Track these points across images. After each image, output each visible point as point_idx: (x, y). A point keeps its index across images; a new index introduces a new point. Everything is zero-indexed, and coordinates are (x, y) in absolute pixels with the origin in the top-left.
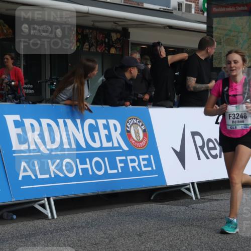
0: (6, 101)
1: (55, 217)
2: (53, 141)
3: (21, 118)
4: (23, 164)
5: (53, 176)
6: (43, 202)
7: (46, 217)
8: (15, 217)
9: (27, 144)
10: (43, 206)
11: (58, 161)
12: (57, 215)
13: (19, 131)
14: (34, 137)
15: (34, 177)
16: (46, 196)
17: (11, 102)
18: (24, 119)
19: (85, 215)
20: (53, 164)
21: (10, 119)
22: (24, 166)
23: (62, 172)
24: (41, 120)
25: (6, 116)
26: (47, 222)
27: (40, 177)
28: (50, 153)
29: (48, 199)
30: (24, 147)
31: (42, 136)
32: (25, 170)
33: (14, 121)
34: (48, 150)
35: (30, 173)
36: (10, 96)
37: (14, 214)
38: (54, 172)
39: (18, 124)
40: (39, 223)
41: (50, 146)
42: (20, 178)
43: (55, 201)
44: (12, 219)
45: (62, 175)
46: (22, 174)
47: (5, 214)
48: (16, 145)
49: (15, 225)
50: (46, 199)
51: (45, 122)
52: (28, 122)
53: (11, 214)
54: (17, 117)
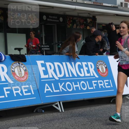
0: (36, 54)
2: (61, 73)
3: (45, 62)
4: (47, 85)
5: (61, 91)
6: (57, 104)
7: (58, 111)
8: (43, 111)
9: (48, 75)
10: (57, 106)
11: (63, 83)
12: (64, 110)
13: (44, 68)
14: (51, 71)
15: (52, 92)
17: (39, 54)
18: (46, 63)
19: (78, 110)
20: (61, 85)
21: (39, 63)
23: (66, 89)
25: (37, 61)
26: (59, 113)
27: (55, 91)
29: (59, 102)
30: (47, 76)
31: (55, 71)
32: (47, 88)
33: (41, 64)
34: (58, 78)
35: (50, 89)
36: (39, 51)
38: (61, 88)
39: (43, 65)
40: (55, 114)
41: (59, 76)
42: (45, 92)
43: (62, 103)
44: (42, 112)
46: (46, 90)
47: (39, 110)
48: (43, 76)
49: (43, 115)
50: (58, 102)
51: (56, 64)
52: (48, 64)
53: (41, 110)
54: (43, 62)
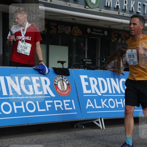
0: (80, 68)
1: (104, 128)
2: (104, 89)
3: (88, 77)
4: (89, 100)
5: (103, 107)
6: (98, 120)
7: (99, 128)
8: (84, 127)
9: (91, 90)
10: (98, 122)
11: (106, 100)
12: (105, 128)
13: (87, 83)
14: (94, 87)
15: (94, 107)
16: (99, 117)
17: (82, 68)
18: (89, 78)
19: (119, 128)
20: (103, 101)
21: (83, 77)
22: (89, 102)
24: (98, 78)
25: (80, 76)
26: (100, 130)
27: (97, 107)
28: (102, 95)
29: (101, 119)
30: (89, 92)
31: (98, 86)
32: (89, 104)
33: (84, 78)
34: (101, 94)
35: (92, 105)
36: (82, 65)
37: (83, 125)
38: (104, 105)
39: (87, 80)
40: (96, 131)
41: (102, 92)
42: (87, 108)
43: (104, 120)
44: (82, 128)
45: (108, 107)
46: (88, 105)
47: (79, 126)
48: (85, 91)
49: (84, 131)
50: (99, 119)
51: (100, 79)
52: (91, 79)
53: (82, 125)
54: (86, 77)
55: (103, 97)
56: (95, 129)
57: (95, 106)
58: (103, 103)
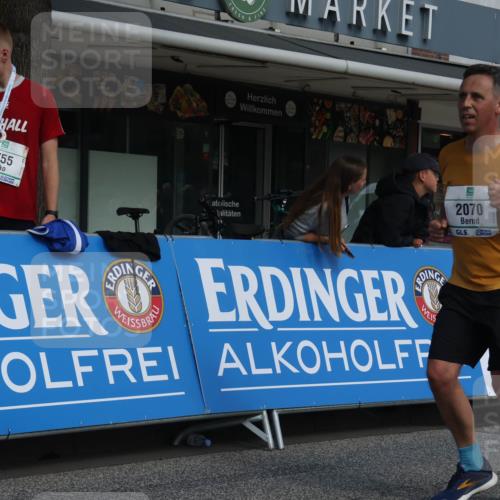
0: (196, 234)
1: (281, 446)
2: (280, 307)
3: (226, 264)
4: (227, 347)
5: (279, 371)
6: (259, 417)
7: (264, 445)
8: (208, 442)
9: (234, 311)
10: (260, 425)
11: (288, 344)
12: (285, 444)
13: (221, 287)
14: (245, 299)
15: (244, 372)
16: (265, 407)
17: (206, 234)
18: (230, 267)
19: (334, 444)
20: (278, 351)
21: (206, 266)
22: (228, 352)
23: (296, 364)
24: (261, 268)
25: (199, 260)
26: (266, 454)
27: (255, 371)
28: (275, 329)
29: (270, 413)
30: (230, 316)
31: (260, 297)
32: (230, 359)
33: (212, 268)
34: (272, 323)
35: (238, 364)
36: (204, 223)
37: (208, 438)
38: (280, 363)
39: (220, 275)
40: (252, 454)
41: (275, 316)
42: (221, 373)
43: (280, 416)
44: (203, 446)
45: (295, 370)
46: (224, 365)
47: (191, 438)
48: (215, 314)
49: (209, 456)
50: (265, 413)
51: (267, 272)
52: (237, 271)
53: (202, 437)
54: (219, 263)
55: (277, 335)
56: (250, 448)
57: (248, 368)
58: (278, 357)
